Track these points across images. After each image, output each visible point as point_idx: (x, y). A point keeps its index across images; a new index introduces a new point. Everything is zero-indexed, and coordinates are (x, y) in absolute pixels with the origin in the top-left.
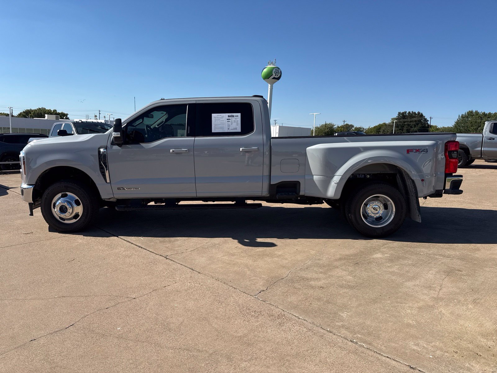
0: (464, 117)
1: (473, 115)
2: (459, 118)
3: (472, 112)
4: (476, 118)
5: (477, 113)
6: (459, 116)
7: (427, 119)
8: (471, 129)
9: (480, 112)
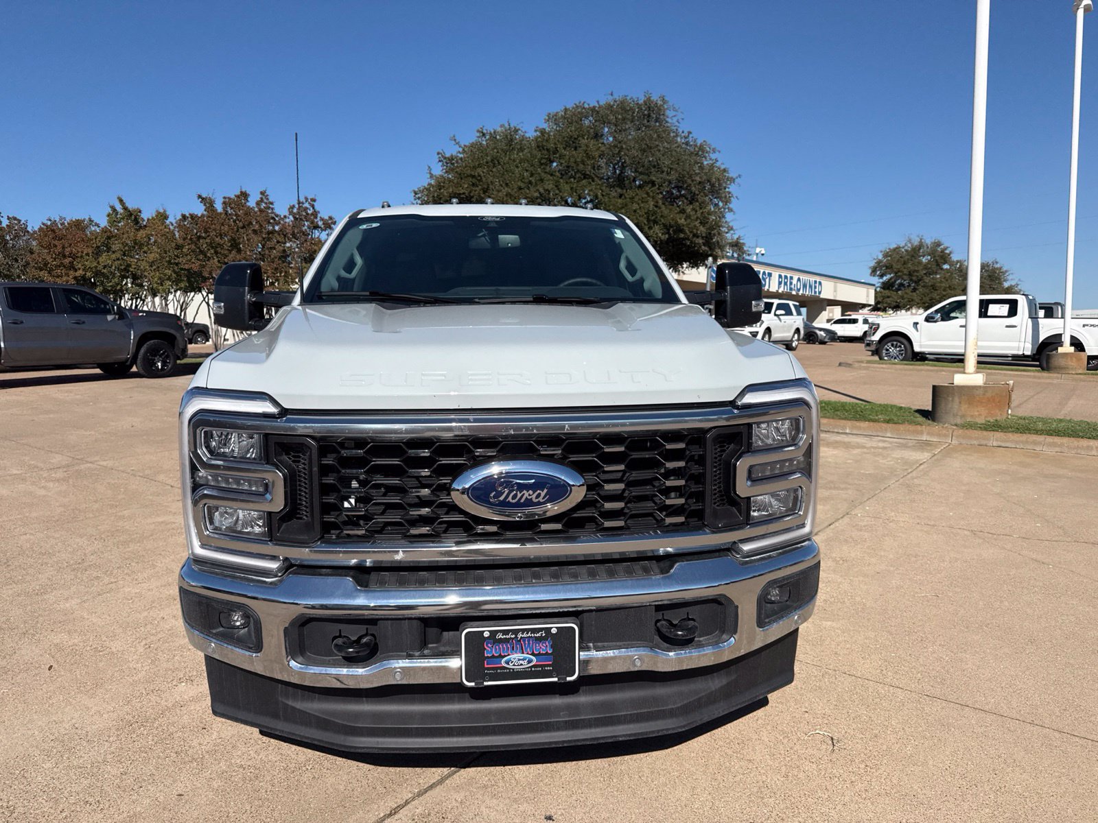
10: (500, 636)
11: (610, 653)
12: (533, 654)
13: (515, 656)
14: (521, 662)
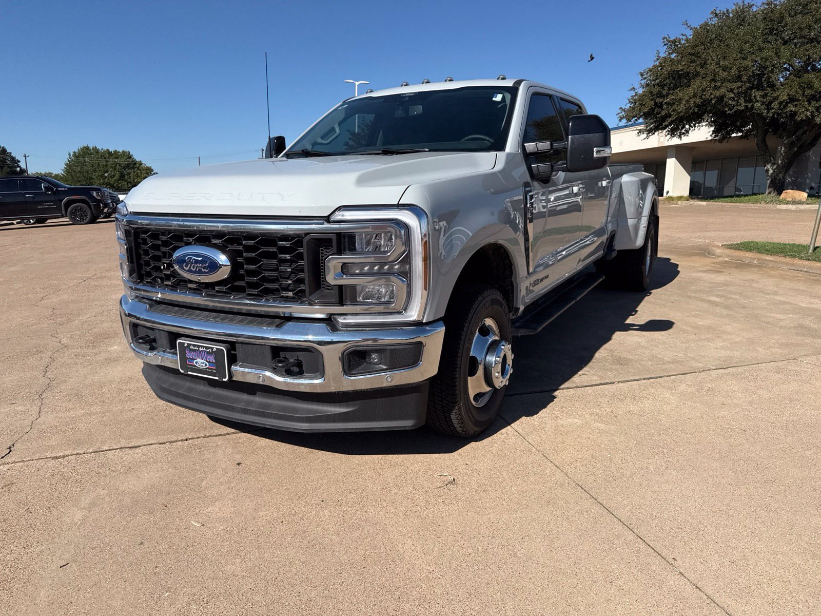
0: (78, 157)
1: (91, 154)
2: (70, 158)
3: (88, 148)
4: (98, 158)
5: (96, 150)
6: (70, 154)
7: (15, 158)
8: (95, 175)
9: (100, 148)
10: (192, 347)
11: (246, 370)
12: (207, 361)
13: (200, 361)
14: (202, 364)
